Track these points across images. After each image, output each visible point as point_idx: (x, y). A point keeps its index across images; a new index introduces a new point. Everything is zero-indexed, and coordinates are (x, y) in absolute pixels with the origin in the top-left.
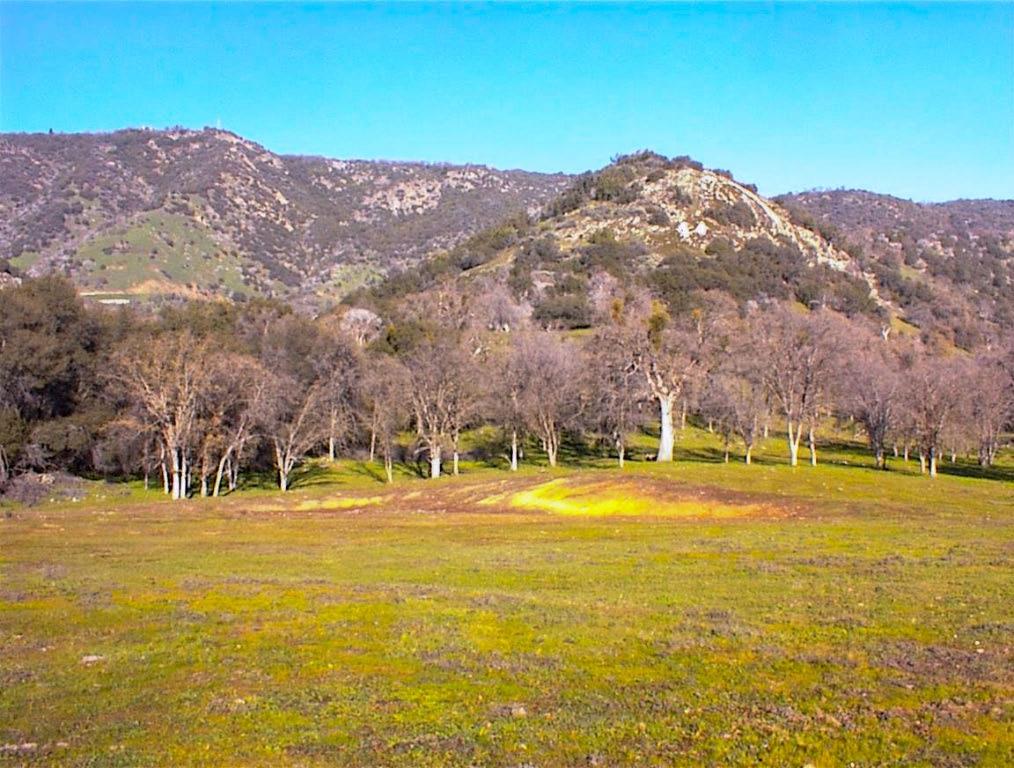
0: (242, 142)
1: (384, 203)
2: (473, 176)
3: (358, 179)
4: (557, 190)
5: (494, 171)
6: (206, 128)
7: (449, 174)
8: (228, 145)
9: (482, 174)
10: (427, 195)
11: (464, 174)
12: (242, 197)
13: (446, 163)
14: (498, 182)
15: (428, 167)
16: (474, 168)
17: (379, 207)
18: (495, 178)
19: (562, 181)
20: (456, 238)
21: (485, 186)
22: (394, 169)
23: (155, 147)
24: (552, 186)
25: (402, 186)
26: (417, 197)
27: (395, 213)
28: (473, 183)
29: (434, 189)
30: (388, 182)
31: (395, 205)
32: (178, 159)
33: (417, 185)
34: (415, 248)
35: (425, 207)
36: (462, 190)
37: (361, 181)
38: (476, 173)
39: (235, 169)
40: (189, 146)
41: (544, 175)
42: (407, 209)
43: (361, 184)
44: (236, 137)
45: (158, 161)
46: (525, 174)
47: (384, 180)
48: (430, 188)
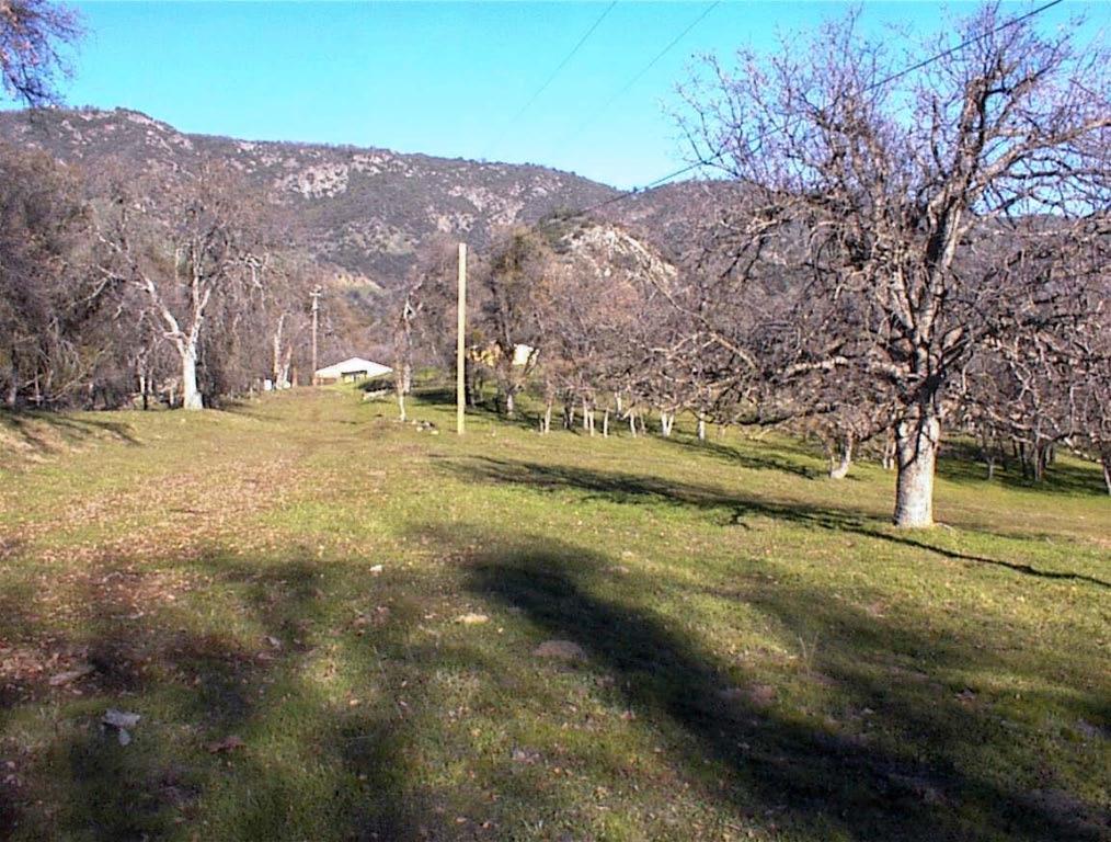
0: (153, 123)
1: (297, 186)
2: (377, 160)
3: (267, 161)
4: (458, 175)
5: (396, 156)
6: (118, 109)
7: (355, 158)
8: (144, 128)
9: (387, 158)
10: (336, 178)
11: (370, 158)
12: (169, 182)
13: (350, 146)
14: (402, 167)
15: (334, 149)
16: (380, 152)
17: (291, 190)
18: (400, 163)
19: (463, 166)
20: (370, 224)
21: (390, 170)
22: (302, 152)
23: (70, 128)
24: (453, 171)
25: (312, 170)
26: (326, 180)
27: (307, 196)
28: (378, 168)
29: (342, 172)
30: (296, 164)
31: (306, 188)
32: (94, 140)
33: (325, 168)
34: (332, 232)
35: (335, 190)
36: (369, 174)
37: (269, 163)
38: (381, 157)
39: (158, 154)
40: (104, 128)
41: (445, 159)
42: (318, 193)
43: (271, 166)
44: (147, 118)
45: (74, 142)
46: (428, 159)
47: (292, 162)
48: (339, 171)
